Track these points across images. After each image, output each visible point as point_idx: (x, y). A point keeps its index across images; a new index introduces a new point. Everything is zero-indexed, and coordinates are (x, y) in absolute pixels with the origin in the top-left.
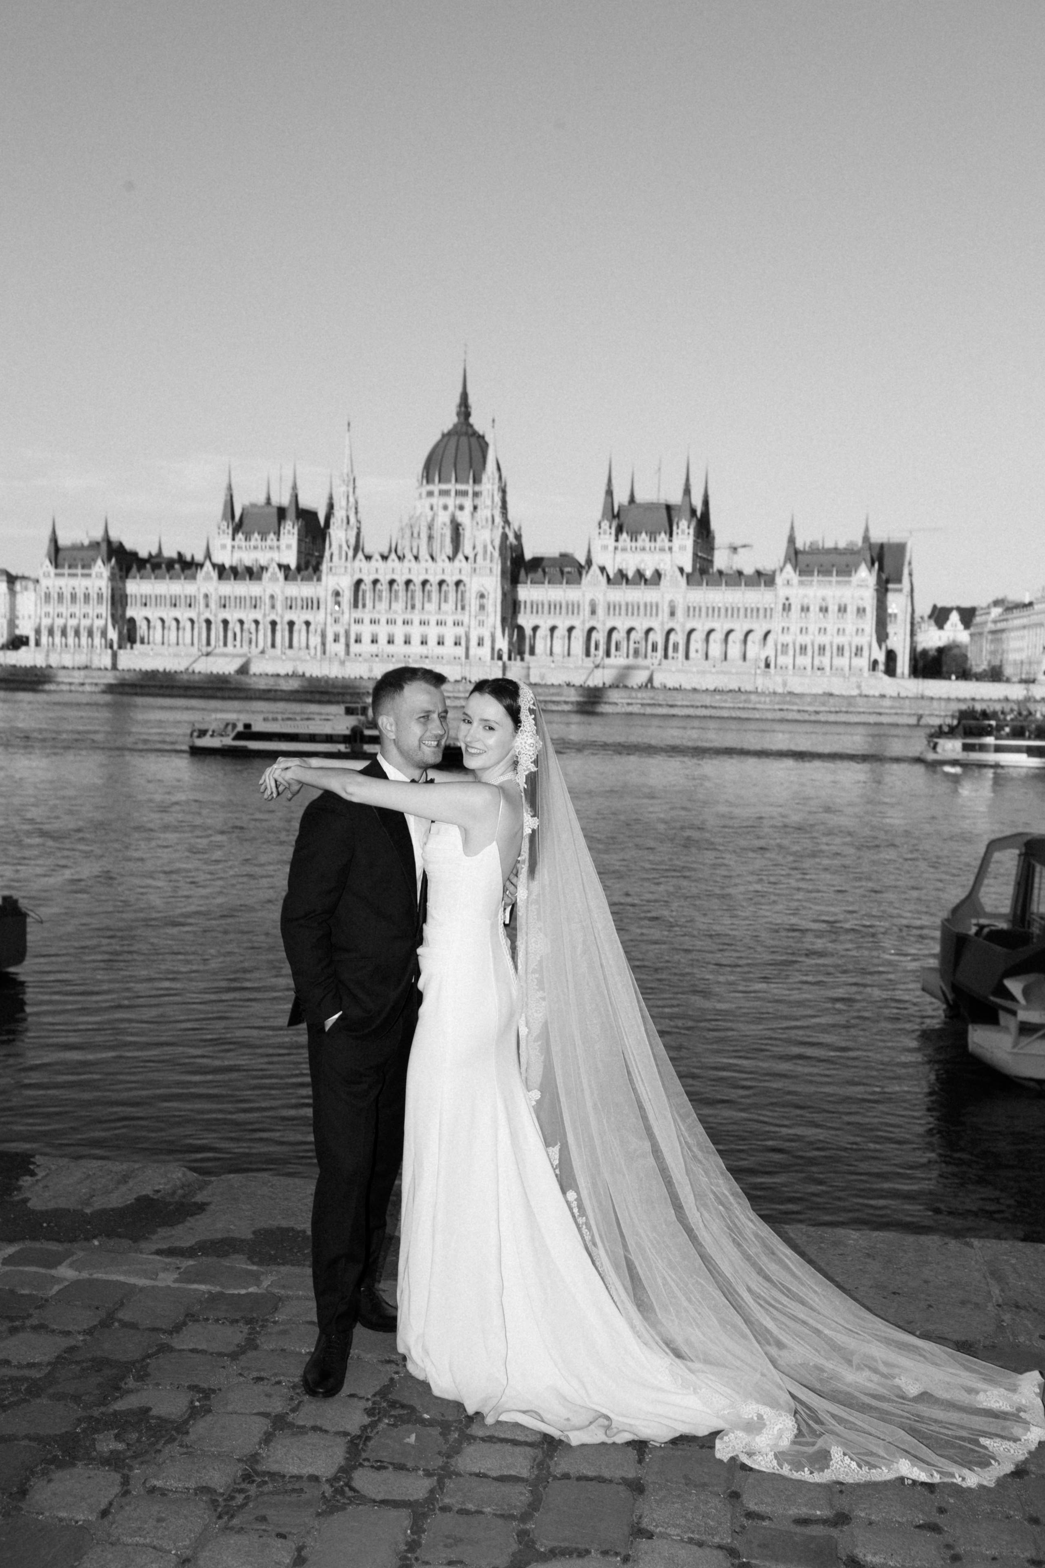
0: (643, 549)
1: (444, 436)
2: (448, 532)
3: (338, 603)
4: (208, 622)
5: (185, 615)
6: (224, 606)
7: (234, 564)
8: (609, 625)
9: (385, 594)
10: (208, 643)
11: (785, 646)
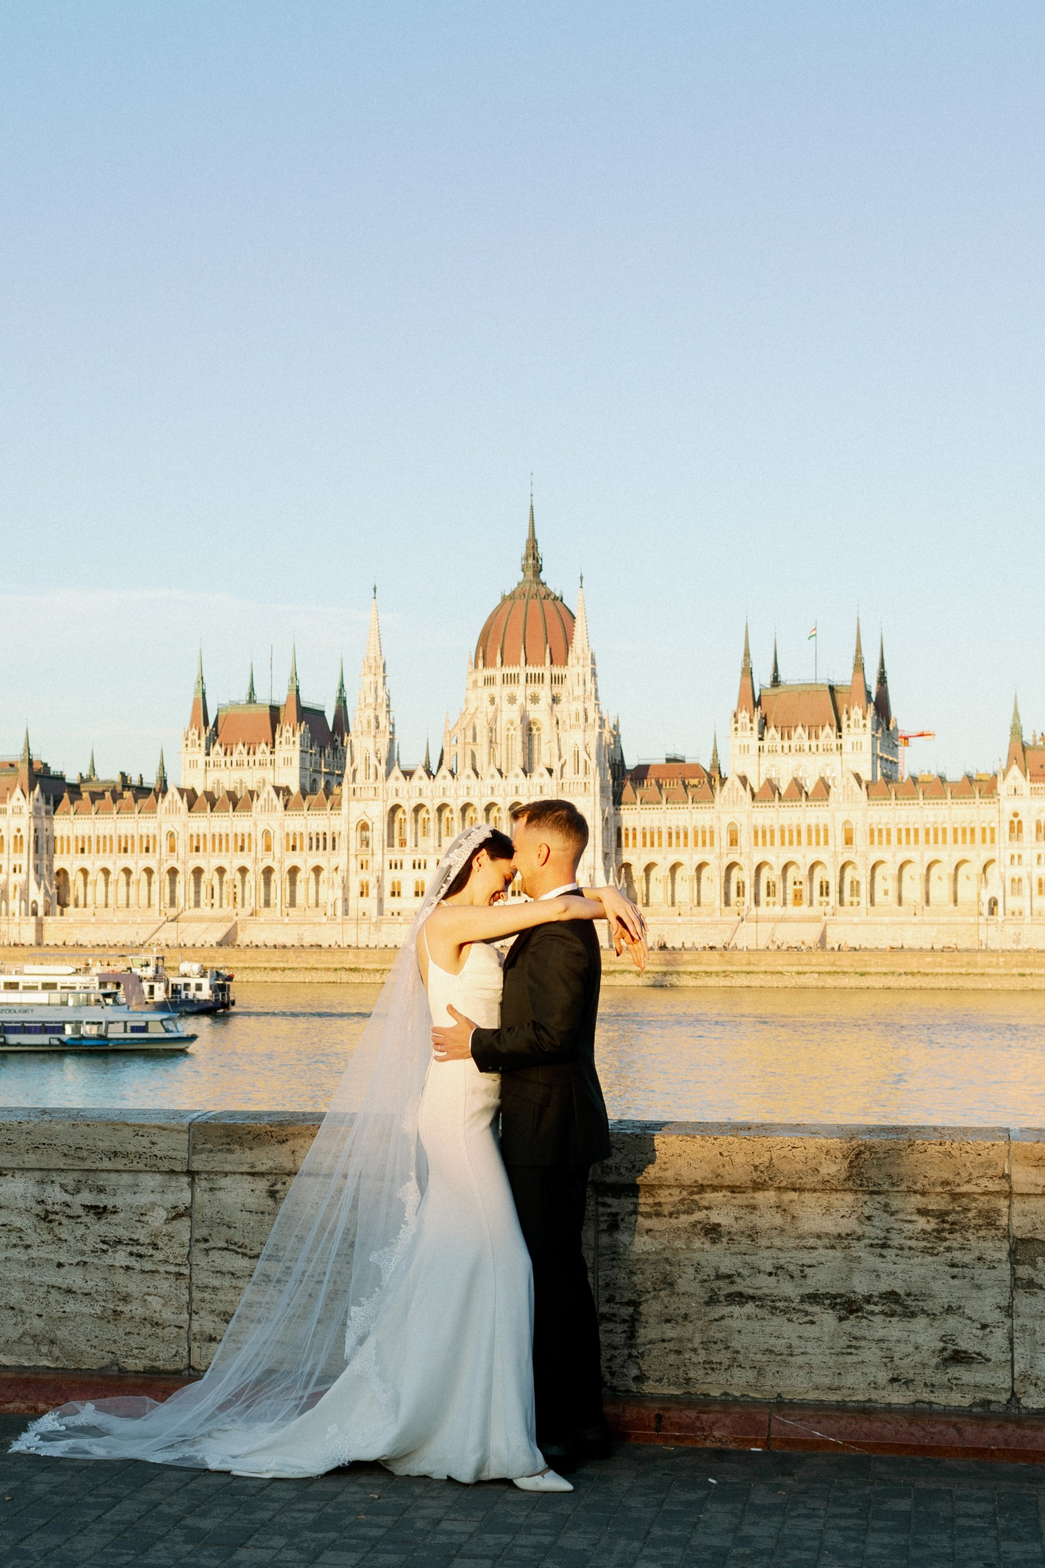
0: (800, 750)
1: (504, 599)
2: (518, 736)
3: (366, 842)
4: (173, 872)
5: (137, 862)
6: (197, 849)
7: (209, 789)
8: (757, 861)
9: (433, 825)
10: (173, 902)
11: (1017, 882)
